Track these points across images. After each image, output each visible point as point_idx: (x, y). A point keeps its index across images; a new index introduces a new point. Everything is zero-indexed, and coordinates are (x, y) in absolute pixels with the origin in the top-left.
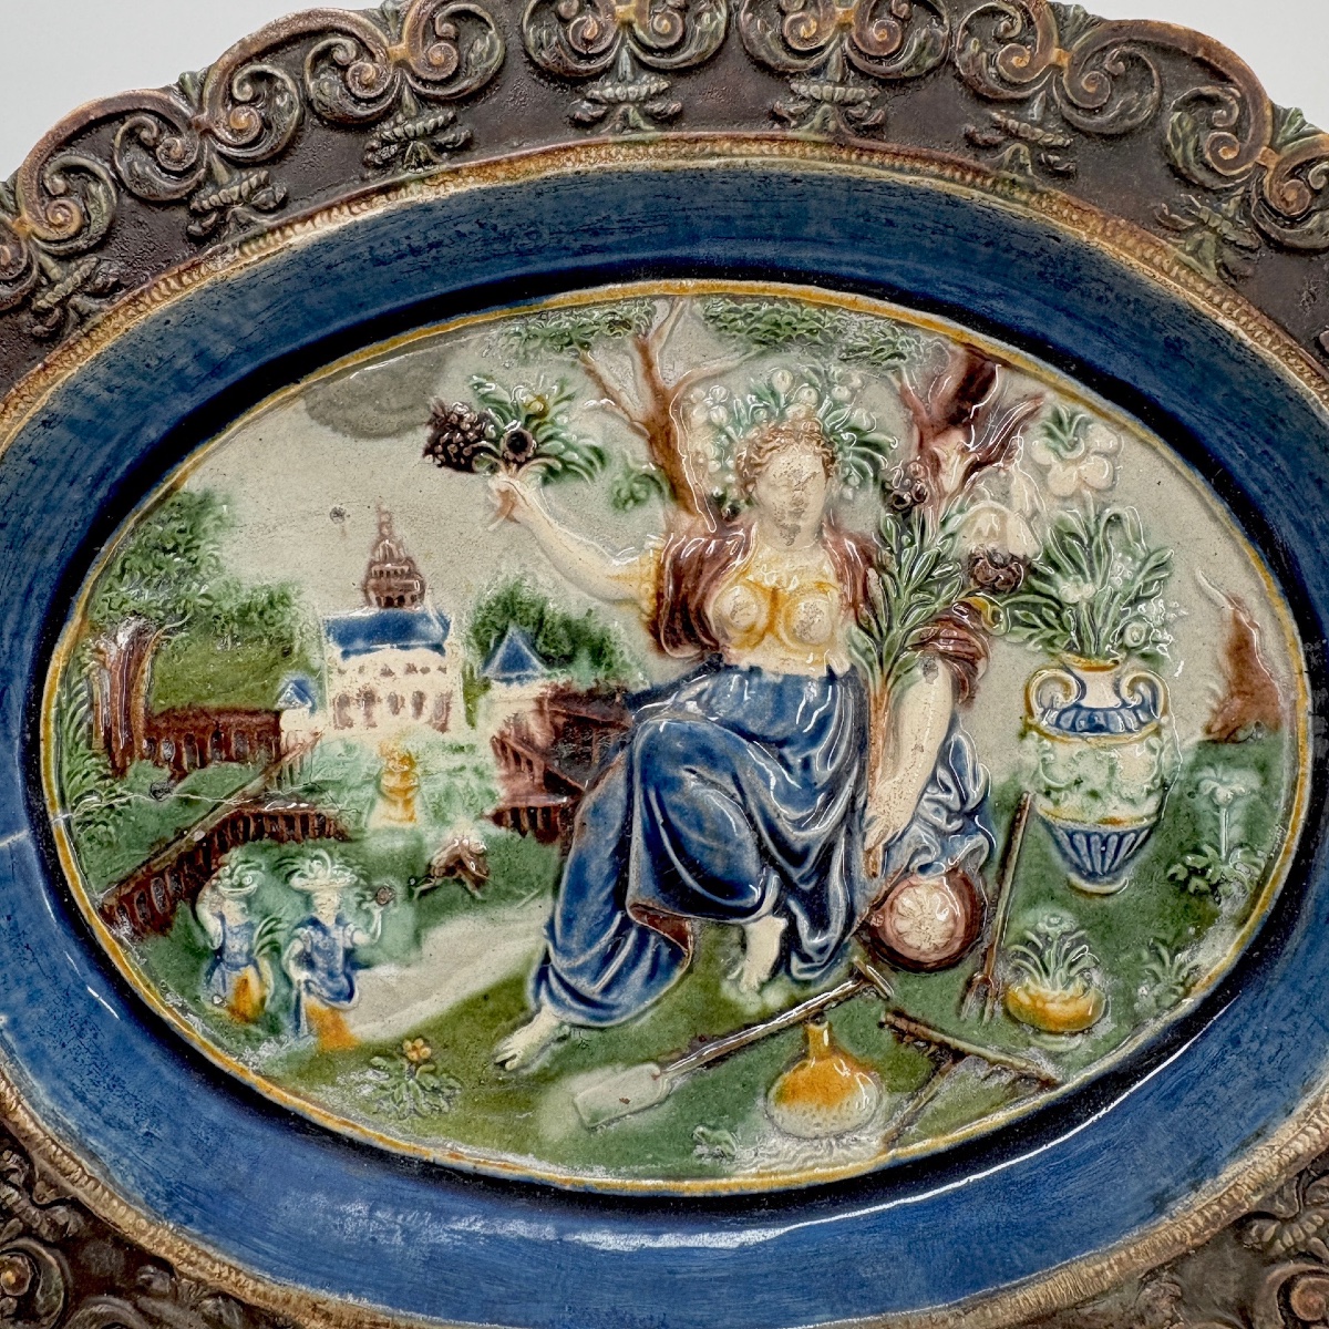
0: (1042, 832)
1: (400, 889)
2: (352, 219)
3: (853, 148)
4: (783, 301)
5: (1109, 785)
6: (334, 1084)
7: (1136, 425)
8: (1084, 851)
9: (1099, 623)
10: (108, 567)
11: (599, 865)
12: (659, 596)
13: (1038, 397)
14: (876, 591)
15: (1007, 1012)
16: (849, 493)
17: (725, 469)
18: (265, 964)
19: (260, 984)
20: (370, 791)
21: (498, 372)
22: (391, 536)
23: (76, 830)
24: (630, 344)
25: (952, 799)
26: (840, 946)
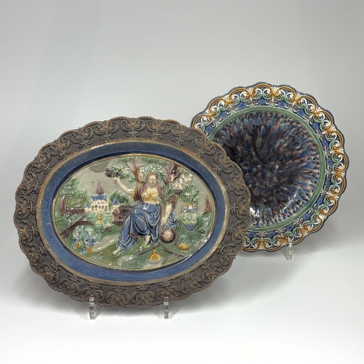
0: (183, 225)
1: (100, 232)
2: (99, 146)
3: (159, 141)
4: (152, 157)
5: (191, 219)
6: (90, 257)
7: (195, 174)
8: (188, 227)
9: (190, 198)
10: (62, 188)
11: (126, 229)
12: (135, 194)
13: (183, 170)
14: (163, 194)
15: (178, 248)
16: (159, 181)
17: (144, 178)
18: (81, 241)
19: (81, 244)
20: (96, 219)
21: (115, 164)
22: (100, 185)
23: (56, 223)
24: (132, 162)
25: (172, 220)
26: (157, 240)
